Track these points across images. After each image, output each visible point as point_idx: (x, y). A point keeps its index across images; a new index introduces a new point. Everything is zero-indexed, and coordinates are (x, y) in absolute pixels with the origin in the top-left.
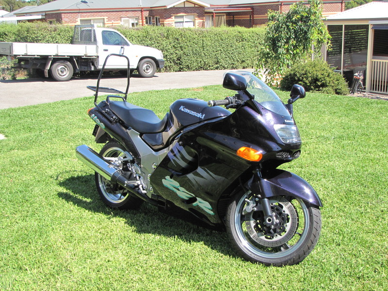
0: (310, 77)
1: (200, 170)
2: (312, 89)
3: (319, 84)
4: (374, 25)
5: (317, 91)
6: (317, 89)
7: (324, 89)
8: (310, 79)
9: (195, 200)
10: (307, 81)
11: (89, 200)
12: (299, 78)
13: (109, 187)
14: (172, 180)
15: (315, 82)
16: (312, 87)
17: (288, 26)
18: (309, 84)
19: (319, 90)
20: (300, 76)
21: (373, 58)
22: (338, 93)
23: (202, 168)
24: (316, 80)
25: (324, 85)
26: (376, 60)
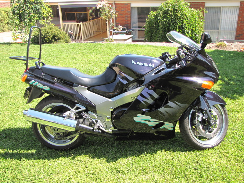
0: (51, 35)
1: (170, 103)
2: (53, 42)
3: (57, 38)
4: (61, 5)
5: (56, 42)
6: (56, 41)
7: (60, 41)
8: (51, 36)
9: (163, 124)
10: (50, 38)
11: (34, 151)
12: (44, 37)
13: (59, 136)
14: (144, 116)
15: (54, 38)
16: (53, 41)
17: (27, 6)
18: (51, 39)
19: (57, 42)
20: (45, 35)
21: (63, 23)
22: (66, 42)
23: (172, 102)
24: (54, 36)
25: (59, 39)
26: (65, 24)
